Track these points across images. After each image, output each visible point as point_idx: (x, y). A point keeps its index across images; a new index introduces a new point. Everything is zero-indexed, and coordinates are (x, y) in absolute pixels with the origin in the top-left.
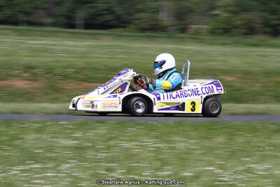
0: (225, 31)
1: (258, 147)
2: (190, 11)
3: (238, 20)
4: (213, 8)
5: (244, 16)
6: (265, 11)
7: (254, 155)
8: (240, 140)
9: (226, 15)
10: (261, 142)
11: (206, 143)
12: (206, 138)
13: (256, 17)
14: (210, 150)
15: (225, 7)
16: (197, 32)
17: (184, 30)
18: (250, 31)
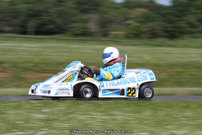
1: (175, 118)
2: (110, 21)
3: (145, 28)
4: (127, 19)
5: (149, 25)
6: (164, 21)
7: (173, 124)
8: (162, 113)
9: (136, 24)
10: (177, 115)
11: (138, 116)
12: (137, 112)
13: (157, 25)
14: (141, 121)
15: (135, 18)
16: (116, 37)
17: (106, 35)
18: (154, 35)
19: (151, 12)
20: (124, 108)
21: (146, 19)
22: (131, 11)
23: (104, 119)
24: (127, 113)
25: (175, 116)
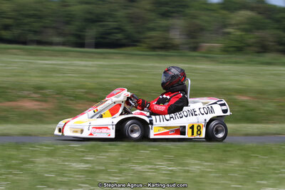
0: (237, 49)
1: (274, 169)
2: (202, 29)
3: (251, 38)
4: (225, 26)
5: (257, 34)
6: (278, 29)
7: (270, 178)
8: (256, 162)
9: (239, 33)
10: (277, 164)
11: (221, 166)
12: (220, 160)
13: (269, 35)
14: (225, 173)
15: (237, 25)
16: (210, 51)
17: (195, 49)
18: (263, 49)
19: (260, 17)
20: (203, 155)
21: (253, 26)
22: (232, 15)
23: (171, 171)
24: (206, 161)
25: (274, 167)
